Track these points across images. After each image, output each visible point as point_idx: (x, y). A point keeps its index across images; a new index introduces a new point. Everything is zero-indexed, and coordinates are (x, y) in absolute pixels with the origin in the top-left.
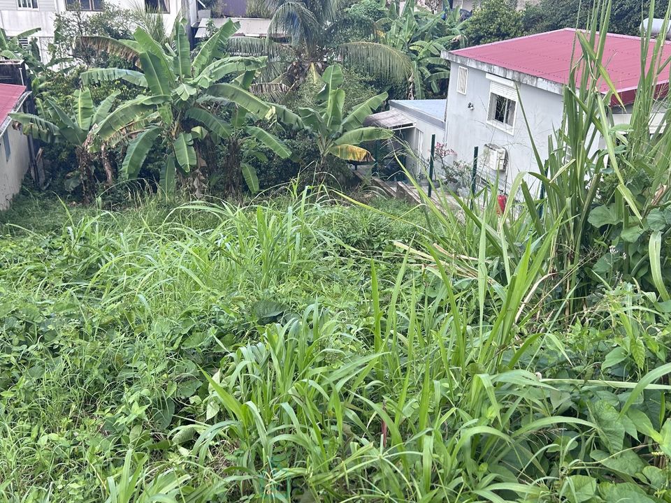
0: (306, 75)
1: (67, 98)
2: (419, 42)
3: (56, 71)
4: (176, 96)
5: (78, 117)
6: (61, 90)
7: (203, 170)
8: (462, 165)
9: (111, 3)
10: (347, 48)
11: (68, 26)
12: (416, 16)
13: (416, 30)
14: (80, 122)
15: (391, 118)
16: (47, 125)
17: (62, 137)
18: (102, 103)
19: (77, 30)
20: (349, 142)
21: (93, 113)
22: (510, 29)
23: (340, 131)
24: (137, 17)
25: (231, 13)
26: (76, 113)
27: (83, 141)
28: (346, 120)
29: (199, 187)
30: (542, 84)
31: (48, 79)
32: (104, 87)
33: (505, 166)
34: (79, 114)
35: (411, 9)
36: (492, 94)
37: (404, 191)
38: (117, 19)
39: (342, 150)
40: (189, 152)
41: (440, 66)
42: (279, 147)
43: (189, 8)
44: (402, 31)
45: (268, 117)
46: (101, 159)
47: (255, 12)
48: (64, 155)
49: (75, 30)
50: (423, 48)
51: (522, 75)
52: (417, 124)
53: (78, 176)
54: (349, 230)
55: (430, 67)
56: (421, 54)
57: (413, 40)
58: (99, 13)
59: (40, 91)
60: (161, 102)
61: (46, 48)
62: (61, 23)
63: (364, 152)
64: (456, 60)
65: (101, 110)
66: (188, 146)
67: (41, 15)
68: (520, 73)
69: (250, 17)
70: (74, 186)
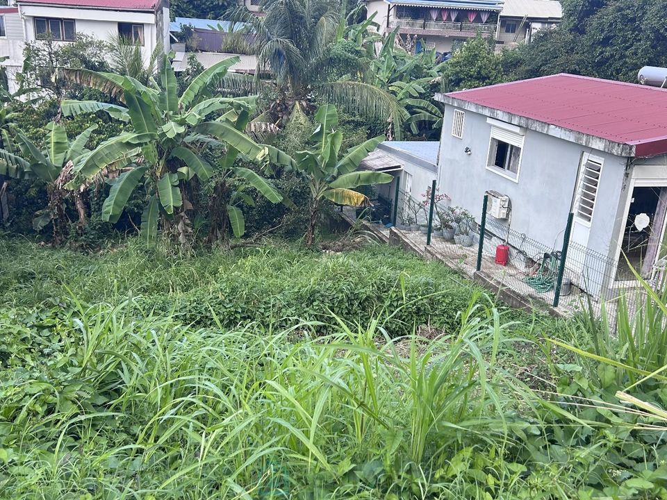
0: (290, 113)
1: (37, 132)
2: (398, 83)
3: (24, 102)
4: (164, 134)
5: (51, 152)
6: (31, 122)
7: (188, 212)
8: (458, 211)
9: (84, 33)
10: (332, 87)
11: (38, 56)
12: (394, 57)
13: (395, 70)
14: (53, 158)
15: (377, 159)
16: (17, 160)
17: (32, 174)
18: (78, 137)
19: (48, 59)
20: (345, 185)
21: (66, 148)
22: (490, 73)
23: (335, 174)
24: (112, 49)
25: (206, 48)
26: (49, 148)
27: (56, 178)
28: (341, 163)
29: (183, 231)
30: (554, 131)
31: (15, 110)
32: (78, 121)
33: (508, 215)
34: (52, 149)
35: (390, 49)
36: (493, 139)
37: (398, 236)
38: (89, 50)
39: (337, 194)
40: (174, 193)
41: (418, 108)
42: (270, 191)
43: (163, 41)
44: (381, 71)
45: (259, 157)
46: (73, 197)
47: (230, 47)
48: (33, 192)
49: (45, 60)
50: (402, 89)
51: (530, 121)
52: (405, 166)
53: (48, 215)
54: (356, 284)
55: (408, 107)
56: (400, 95)
57: (391, 81)
58: (71, 43)
59: (7, 122)
60: (147, 140)
61: (14, 78)
62: (30, 53)
63: (362, 197)
64: (453, 103)
65: (76, 145)
66: (174, 186)
67: (9, 43)
68: (528, 118)
69: (225, 52)
70: (44, 225)
